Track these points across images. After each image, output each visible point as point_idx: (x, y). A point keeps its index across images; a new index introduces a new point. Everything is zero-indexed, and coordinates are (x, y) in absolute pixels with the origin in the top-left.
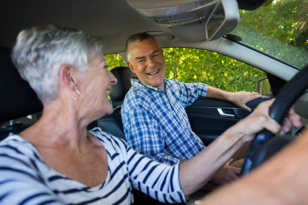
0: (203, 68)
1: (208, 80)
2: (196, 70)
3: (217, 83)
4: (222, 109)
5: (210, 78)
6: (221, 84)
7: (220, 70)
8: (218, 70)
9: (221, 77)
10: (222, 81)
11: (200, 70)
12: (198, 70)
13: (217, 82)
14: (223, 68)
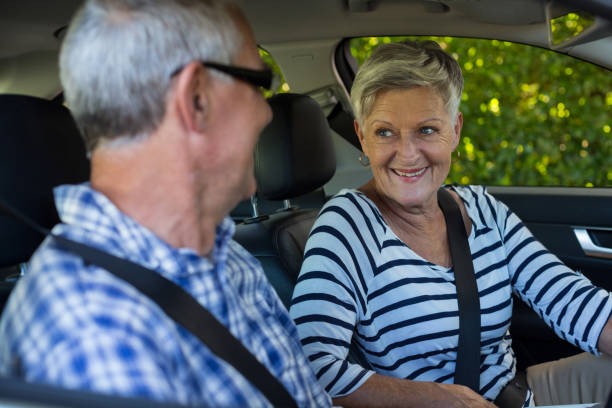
0: (524, 72)
1: (542, 118)
2: (498, 79)
3: (578, 134)
4: (590, 232)
5: (553, 112)
6: (592, 137)
7: (588, 84)
8: (581, 82)
9: (595, 111)
10: (598, 126)
11: (512, 80)
12: (505, 79)
13: (576, 127)
14: (600, 76)
